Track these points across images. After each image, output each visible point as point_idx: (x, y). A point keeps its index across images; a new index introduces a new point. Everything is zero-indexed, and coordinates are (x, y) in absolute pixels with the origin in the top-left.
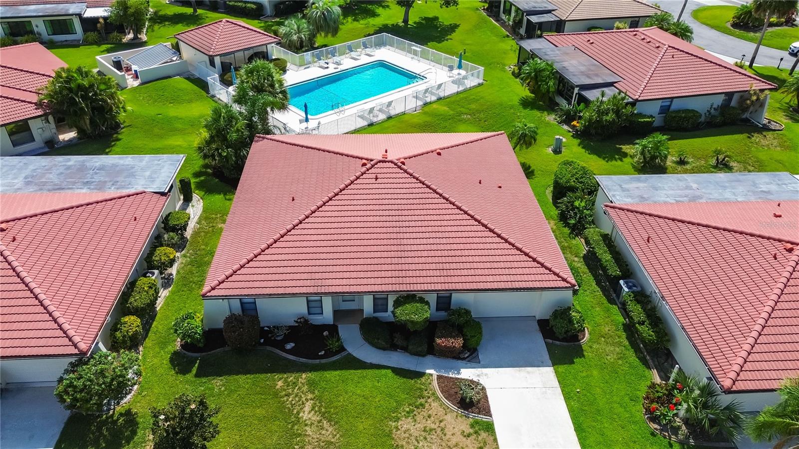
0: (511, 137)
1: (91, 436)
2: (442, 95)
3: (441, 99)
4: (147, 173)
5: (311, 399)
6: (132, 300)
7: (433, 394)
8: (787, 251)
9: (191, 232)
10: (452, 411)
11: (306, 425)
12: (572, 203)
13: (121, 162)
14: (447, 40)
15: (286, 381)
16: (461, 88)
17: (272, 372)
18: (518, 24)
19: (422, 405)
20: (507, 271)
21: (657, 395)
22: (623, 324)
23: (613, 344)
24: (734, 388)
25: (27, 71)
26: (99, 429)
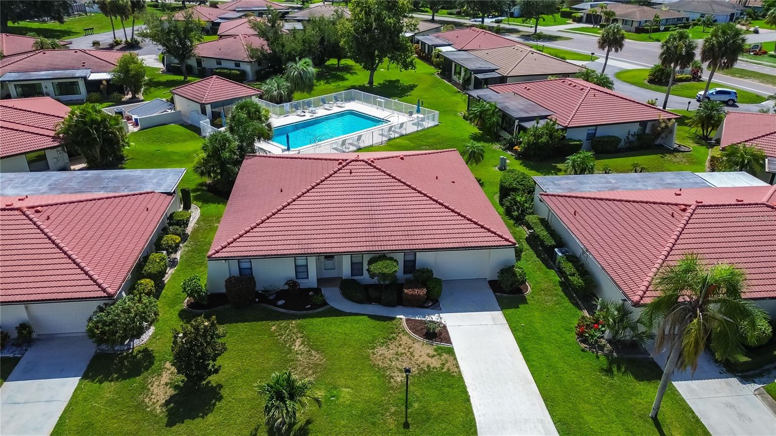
0: (463, 154)
1: (115, 366)
2: (404, 132)
3: (403, 135)
4: (155, 181)
5: (301, 337)
6: (146, 268)
7: (403, 331)
8: (682, 210)
9: (191, 230)
10: (418, 341)
11: (297, 354)
12: (514, 199)
13: (132, 174)
14: (407, 96)
15: (278, 326)
16: (420, 128)
17: (266, 320)
18: (467, 82)
19: (393, 338)
20: (460, 235)
21: (586, 323)
22: (560, 282)
23: (551, 295)
24: (642, 302)
25: (44, 114)
26: (121, 362)
